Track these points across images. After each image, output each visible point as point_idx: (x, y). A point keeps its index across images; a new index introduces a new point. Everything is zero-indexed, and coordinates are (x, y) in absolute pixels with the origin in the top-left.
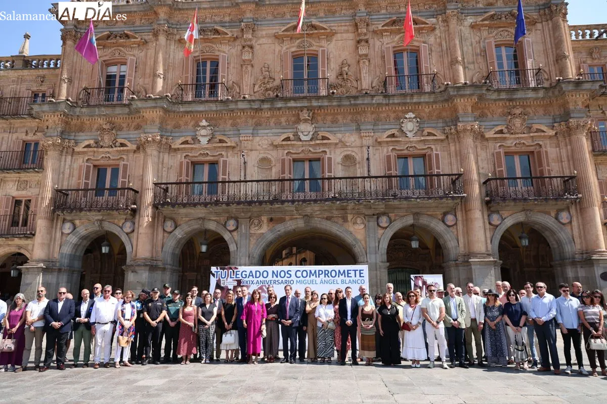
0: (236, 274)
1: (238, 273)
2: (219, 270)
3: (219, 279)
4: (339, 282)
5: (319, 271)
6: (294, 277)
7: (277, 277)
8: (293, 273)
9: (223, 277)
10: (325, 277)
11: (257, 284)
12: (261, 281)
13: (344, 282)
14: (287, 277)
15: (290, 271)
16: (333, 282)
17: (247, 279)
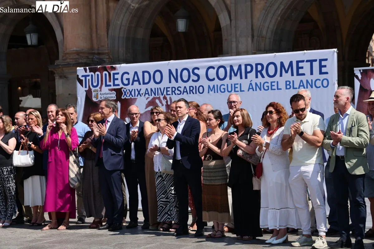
0: (114, 79)
1: (116, 76)
2: (88, 73)
3: (90, 89)
4: (282, 85)
5: (246, 66)
6: (203, 82)
7: (177, 81)
8: (202, 73)
9: (95, 84)
10: (257, 77)
11: (147, 96)
12: (151, 90)
13: (291, 84)
14: (193, 81)
15: (198, 69)
16: (272, 86)
17: (130, 87)
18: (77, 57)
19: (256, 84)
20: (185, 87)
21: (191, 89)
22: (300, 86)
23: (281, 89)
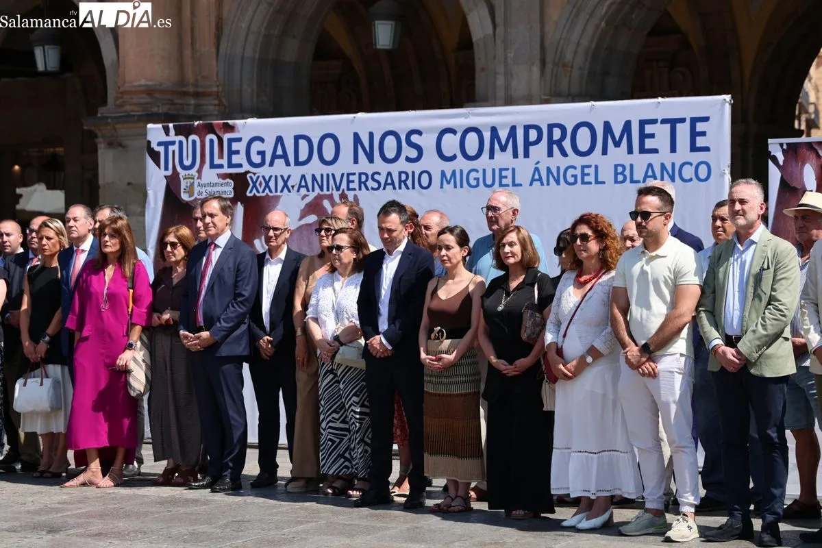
0: (231, 152)
1: (235, 146)
2: (172, 137)
3: (175, 174)
4: (607, 174)
5: (527, 128)
6: (431, 162)
7: (371, 159)
8: (427, 141)
9: (187, 163)
10: (550, 154)
11: (303, 191)
12: (314, 177)
13: (627, 173)
14: (408, 159)
15: (419, 133)
16: (583, 175)
17: (265, 171)
18: (147, 99)
19: (549, 170)
20: (389, 174)
21: (403, 177)
22: (646, 176)
23: (603, 183)
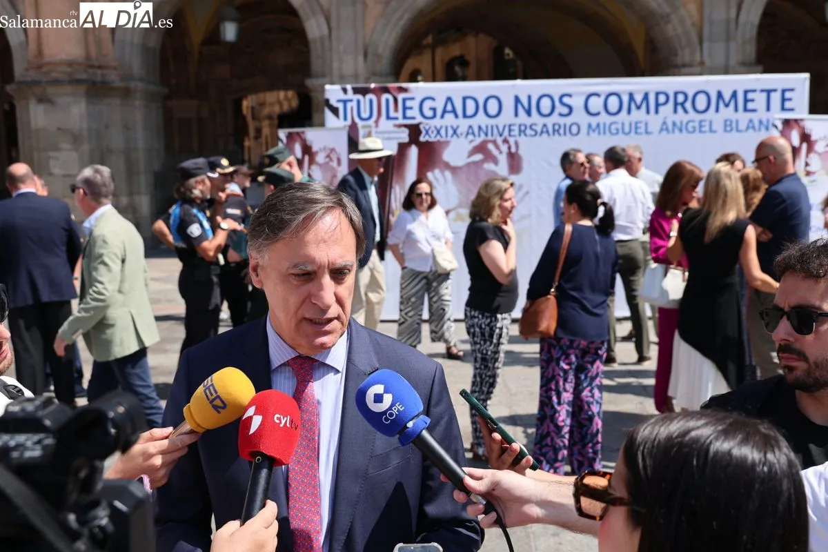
0: (405, 108)
1: (409, 103)
2: (350, 95)
3: (354, 124)
5: (657, 94)
6: (579, 116)
7: (529, 113)
8: (577, 102)
9: (365, 115)
10: (675, 111)
11: (471, 137)
12: (480, 128)
13: (734, 125)
14: (561, 115)
15: (570, 96)
16: (701, 126)
17: (437, 122)
19: (674, 124)
20: (545, 125)
21: (557, 127)
22: (748, 128)
23: (715, 132)
